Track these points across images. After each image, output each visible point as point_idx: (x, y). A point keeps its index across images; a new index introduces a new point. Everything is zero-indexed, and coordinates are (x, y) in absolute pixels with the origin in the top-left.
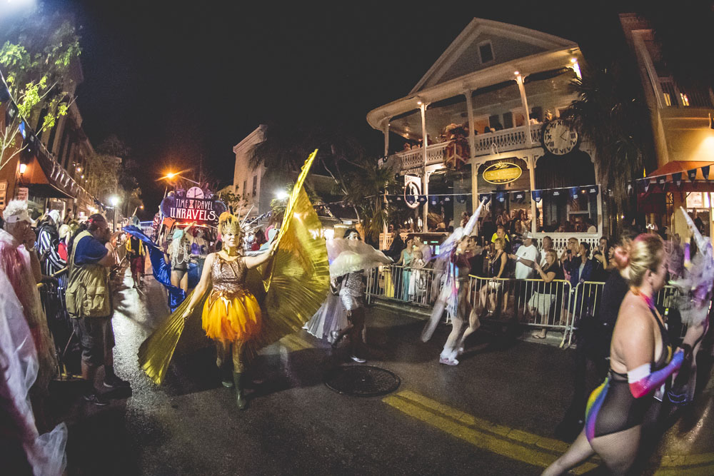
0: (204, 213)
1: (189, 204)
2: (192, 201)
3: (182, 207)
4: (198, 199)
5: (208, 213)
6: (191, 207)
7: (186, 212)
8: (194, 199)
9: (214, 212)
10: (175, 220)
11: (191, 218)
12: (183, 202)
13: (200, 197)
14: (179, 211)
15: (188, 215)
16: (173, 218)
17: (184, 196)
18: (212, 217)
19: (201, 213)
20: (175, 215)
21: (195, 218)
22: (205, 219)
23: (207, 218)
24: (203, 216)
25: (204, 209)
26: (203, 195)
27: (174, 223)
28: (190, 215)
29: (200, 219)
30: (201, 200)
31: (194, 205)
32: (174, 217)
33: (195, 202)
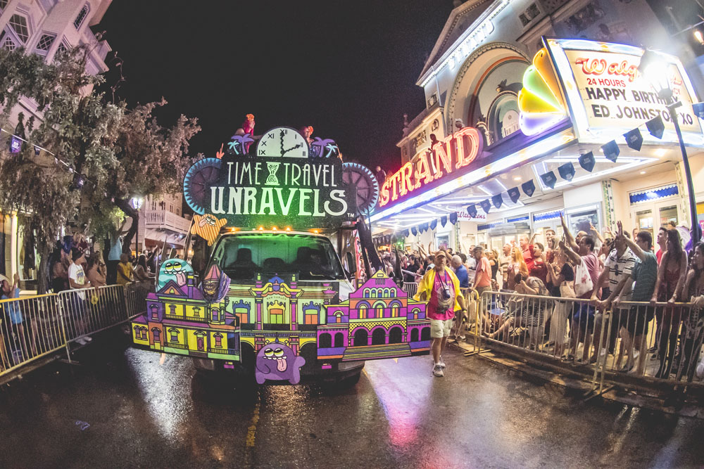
0: (312, 195)
1: (264, 174)
2: (273, 167)
3: (246, 183)
4: (291, 160)
5: (324, 196)
6: (273, 180)
7: (258, 197)
8: (282, 160)
9: (342, 193)
10: (224, 222)
11: (272, 212)
12: (247, 168)
13: (297, 154)
14: (235, 195)
15: (264, 205)
16: (220, 216)
17: (250, 155)
18: (336, 206)
19: (303, 198)
20: (226, 207)
21: (285, 211)
22: (317, 213)
23: (321, 209)
24: (310, 207)
25: (313, 186)
26: (305, 149)
27: (223, 230)
28: (271, 205)
29: (302, 213)
30: (301, 162)
31: (280, 174)
32: (221, 211)
33: (282, 168)
